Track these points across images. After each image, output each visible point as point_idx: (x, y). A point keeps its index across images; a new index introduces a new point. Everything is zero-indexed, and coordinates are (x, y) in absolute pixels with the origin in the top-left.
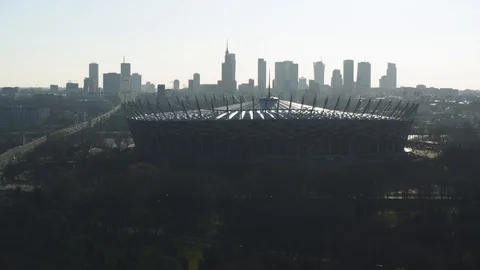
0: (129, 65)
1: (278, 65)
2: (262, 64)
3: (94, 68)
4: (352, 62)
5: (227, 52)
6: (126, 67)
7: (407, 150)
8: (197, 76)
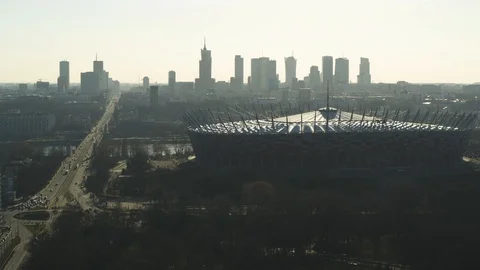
0: (102, 62)
1: (255, 62)
2: (239, 61)
3: (64, 67)
4: (331, 58)
6: (98, 65)
7: (466, 159)
8: (172, 75)
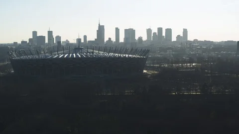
1: (126, 30)
2: (117, 30)
4: (162, 28)
5: (99, 24)
7: (145, 71)
